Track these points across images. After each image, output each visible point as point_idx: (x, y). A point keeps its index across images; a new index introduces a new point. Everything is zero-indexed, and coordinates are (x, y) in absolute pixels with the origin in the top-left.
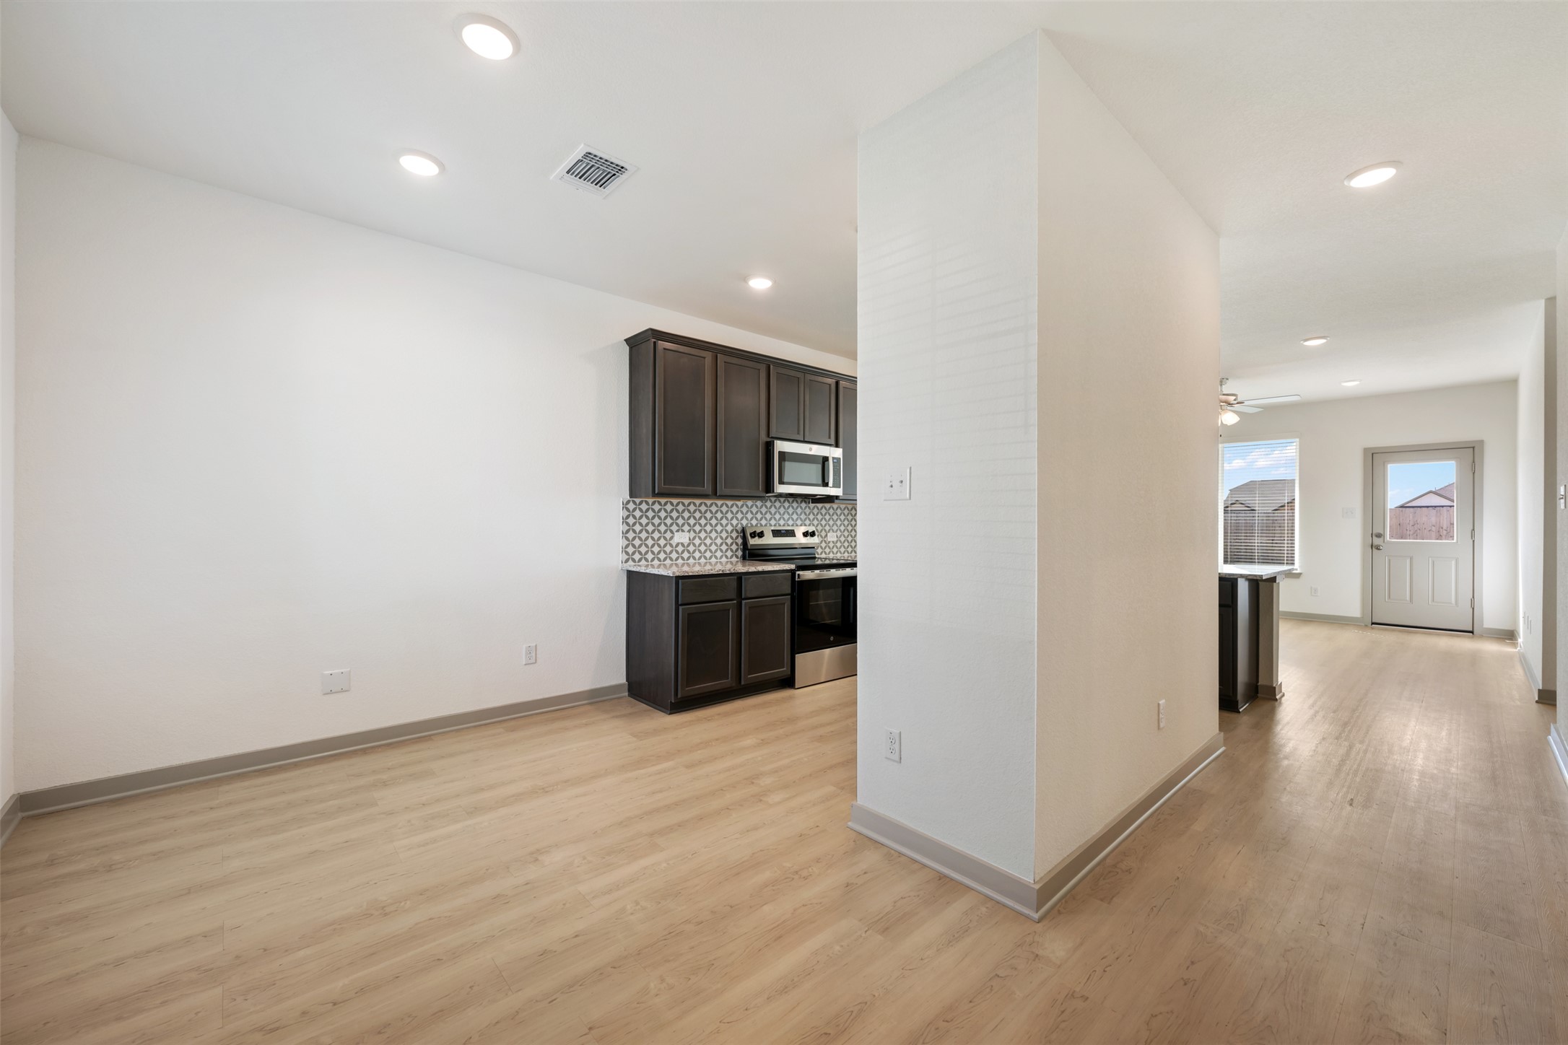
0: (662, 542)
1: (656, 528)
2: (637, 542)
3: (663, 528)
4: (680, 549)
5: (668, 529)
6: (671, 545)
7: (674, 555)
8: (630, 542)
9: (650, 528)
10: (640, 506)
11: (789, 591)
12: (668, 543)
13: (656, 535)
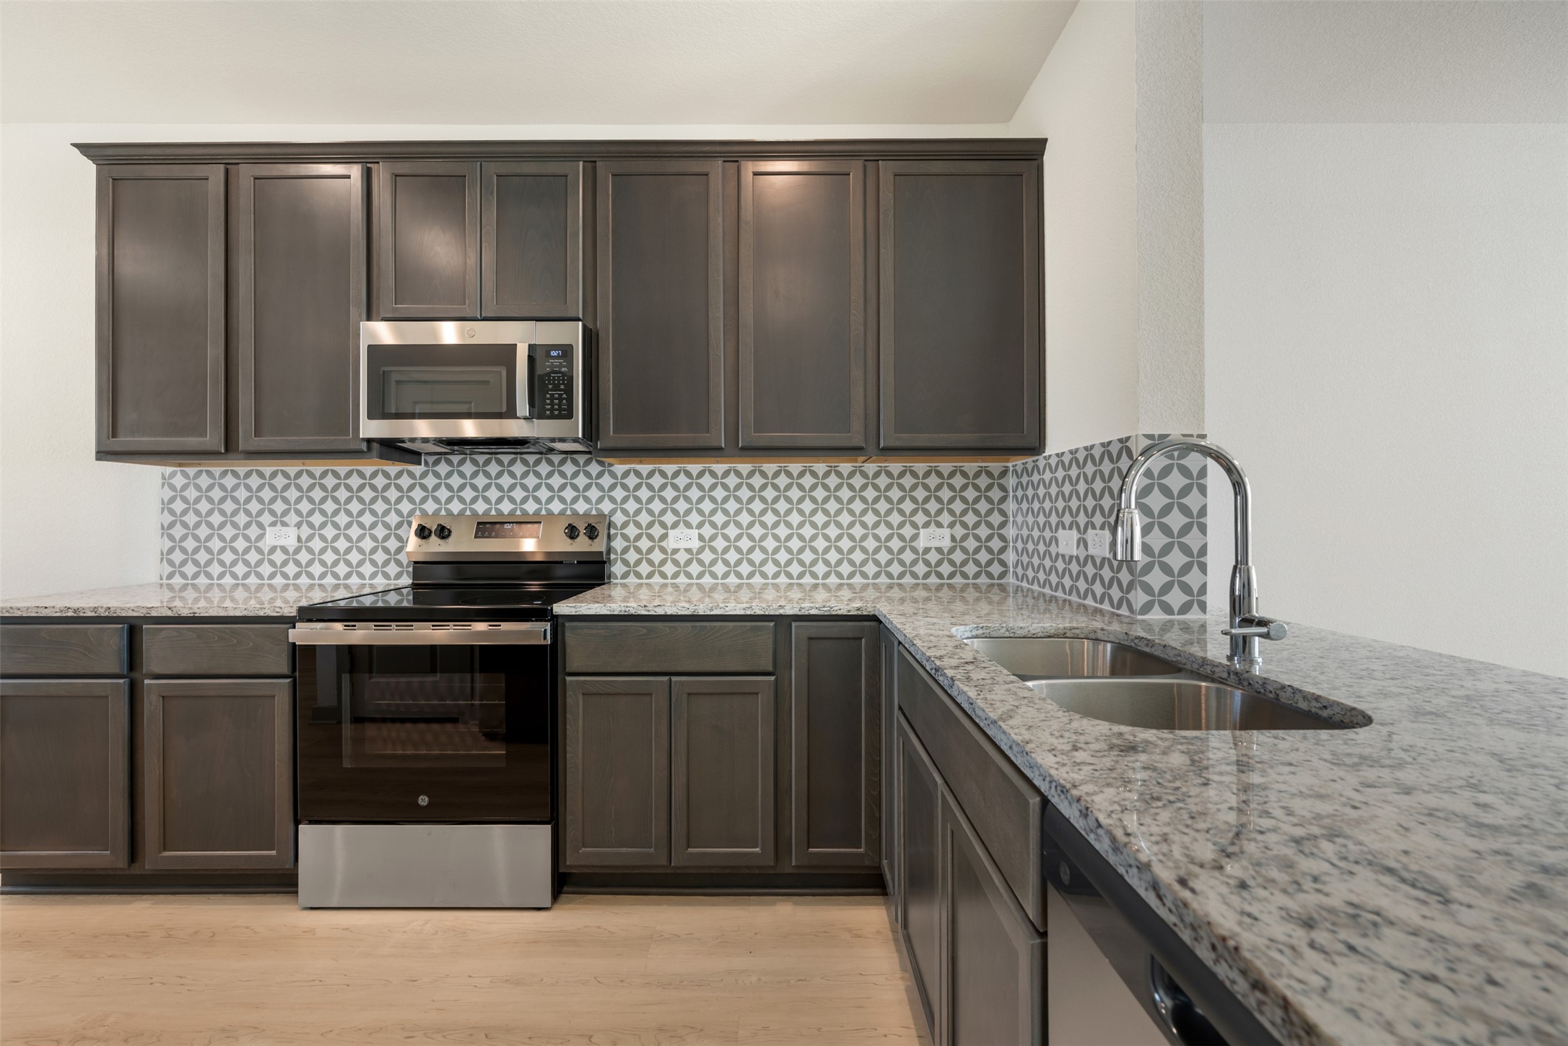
0: (240, 544)
1: (229, 519)
2: (190, 544)
3: (242, 519)
4: (279, 557)
5: (254, 520)
6: (259, 551)
7: (266, 569)
8: (177, 544)
9: (216, 519)
10: (197, 481)
11: (285, 669)
12: (253, 545)
13: (228, 532)
